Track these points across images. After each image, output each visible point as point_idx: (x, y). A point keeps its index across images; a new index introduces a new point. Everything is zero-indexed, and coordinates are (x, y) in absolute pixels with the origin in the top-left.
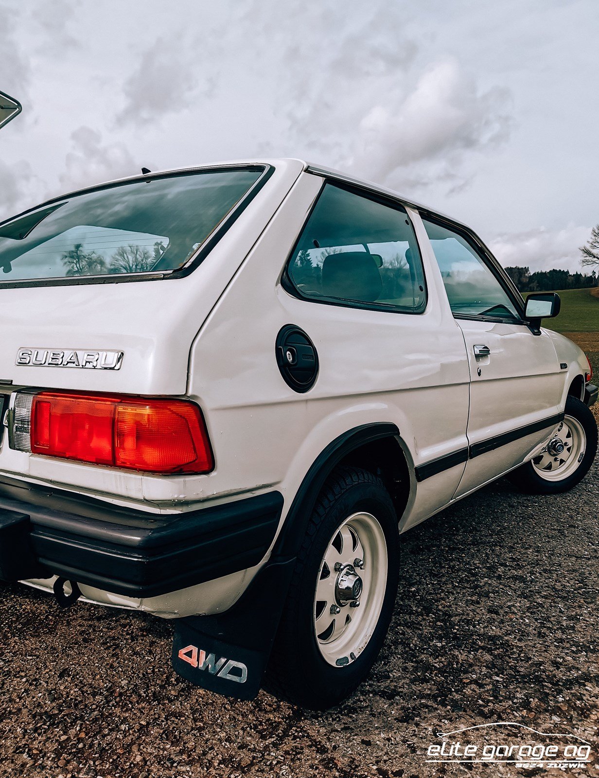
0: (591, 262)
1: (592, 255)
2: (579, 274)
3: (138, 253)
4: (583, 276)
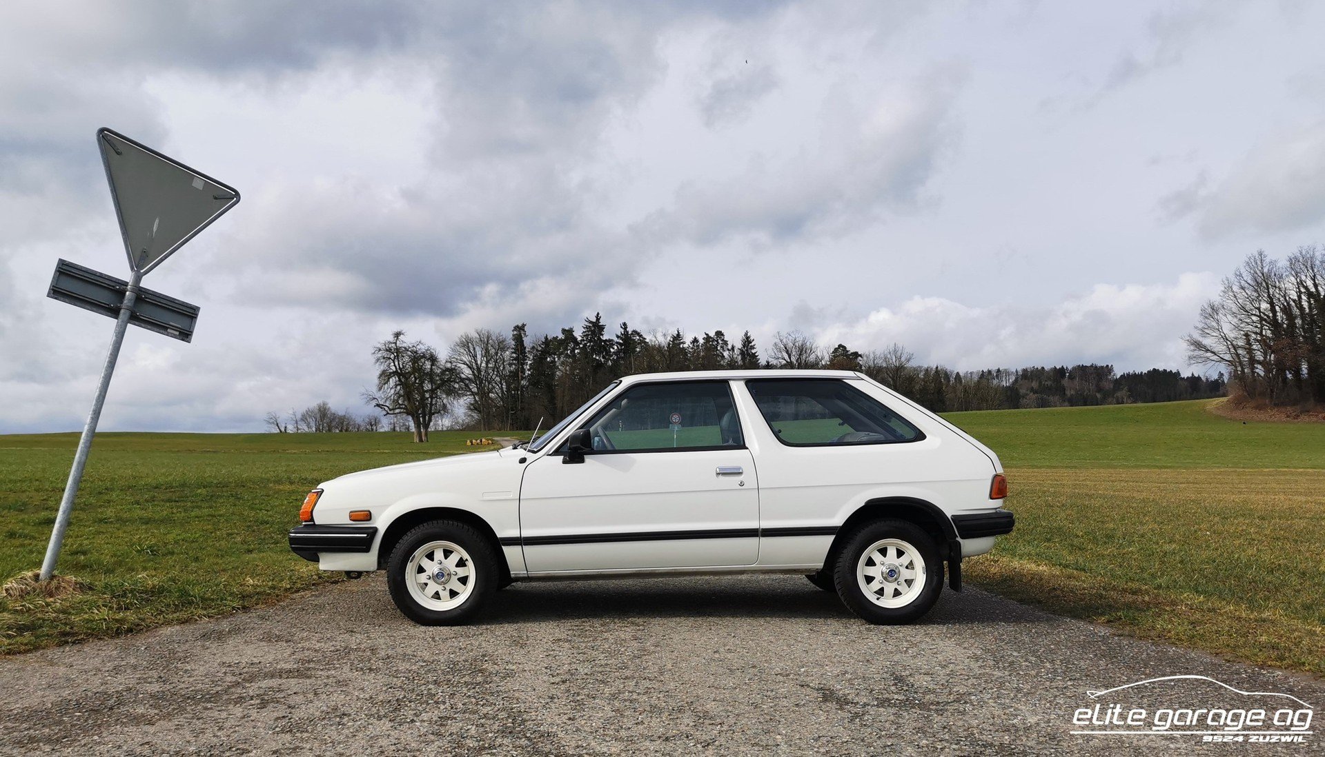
0: (1203, 359)
1: (1205, 347)
3: (490, 341)
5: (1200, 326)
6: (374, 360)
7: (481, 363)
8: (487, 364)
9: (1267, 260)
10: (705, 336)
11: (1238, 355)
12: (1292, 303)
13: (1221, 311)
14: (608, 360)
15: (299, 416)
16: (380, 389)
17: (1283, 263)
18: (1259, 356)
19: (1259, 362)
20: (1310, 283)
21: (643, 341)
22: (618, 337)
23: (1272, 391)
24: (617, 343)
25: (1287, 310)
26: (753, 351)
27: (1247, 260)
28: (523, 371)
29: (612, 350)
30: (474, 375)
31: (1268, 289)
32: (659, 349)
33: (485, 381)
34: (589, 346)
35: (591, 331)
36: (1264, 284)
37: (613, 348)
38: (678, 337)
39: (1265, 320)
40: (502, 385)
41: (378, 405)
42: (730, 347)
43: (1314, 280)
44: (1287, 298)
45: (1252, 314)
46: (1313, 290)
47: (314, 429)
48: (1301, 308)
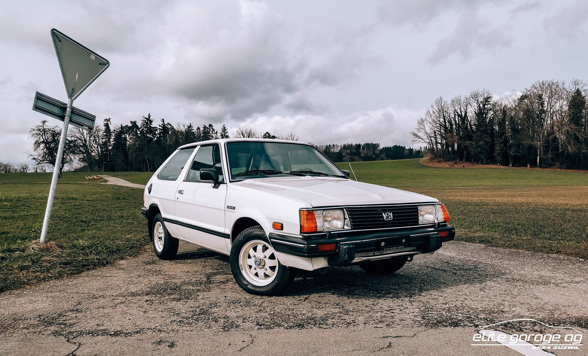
0: (418, 142)
1: (419, 136)
5: (417, 128)
6: (31, 135)
7: (87, 137)
8: (90, 138)
9: (443, 101)
10: (204, 126)
11: (431, 140)
12: (452, 119)
13: (426, 122)
14: (155, 137)
16: (35, 150)
17: (449, 102)
18: (439, 141)
19: (439, 143)
21: (172, 128)
22: (160, 126)
23: (444, 155)
24: (159, 129)
25: (450, 122)
26: (227, 134)
27: (436, 100)
28: (110, 142)
29: (156, 132)
30: (83, 143)
31: (443, 113)
32: (181, 132)
33: (89, 146)
34: (145, 130)
35: (146, 122)
36: (442, 111)
37: (157, 132)
38: (190, 126)
39: (442, 126)
40: (98, 149)
41: (34, 159)
42: (215, 132)
43: (460, 110)
44: (450, 117)
45: (437, 123)
46: (460, 114)
48: (455, 121)
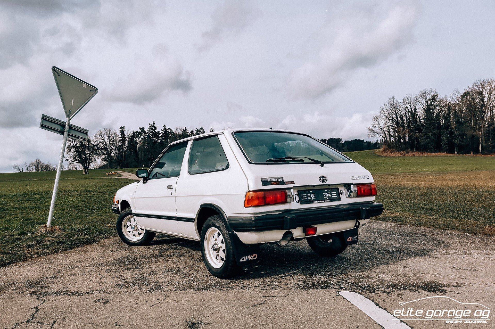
0: (374, 136)
1: (374, 131)
2: (369, 141)
3: (110, 133)
4: (372, 143)
5: (373, 123)
7: (107, 142)
8: (109, 142)
9: (395, 100)
10: (196, 129)
11: (385, 134)
12: (403, 115)
13: (380, 118)
14: (158, 139)
15: (28, 165)
16: (68, 153)
17: (401, 101)
18: (392, 134)
19: (392, 136)
20: (409, 108)
21: (172, 132)
22: (162, 130)
23: (396, 146)
24: (162, 133)
25: (402, 118)
27: (389, 100)
28: (124, 145)
29: (160, 136)
30: (104, 147)
31: (395, 110)
32: (178, 135)
33: (109, 149)
34: (151, 134)
35: (151, 128)
36: (394, 108)
39: (394, 121)
40: (116, 150)
41: (67, 160)
43: (411, 107)
44: (402, 113)
45: (390, 119)
46: (410, 110)
47: (35, 170)
48: (406, 117)
